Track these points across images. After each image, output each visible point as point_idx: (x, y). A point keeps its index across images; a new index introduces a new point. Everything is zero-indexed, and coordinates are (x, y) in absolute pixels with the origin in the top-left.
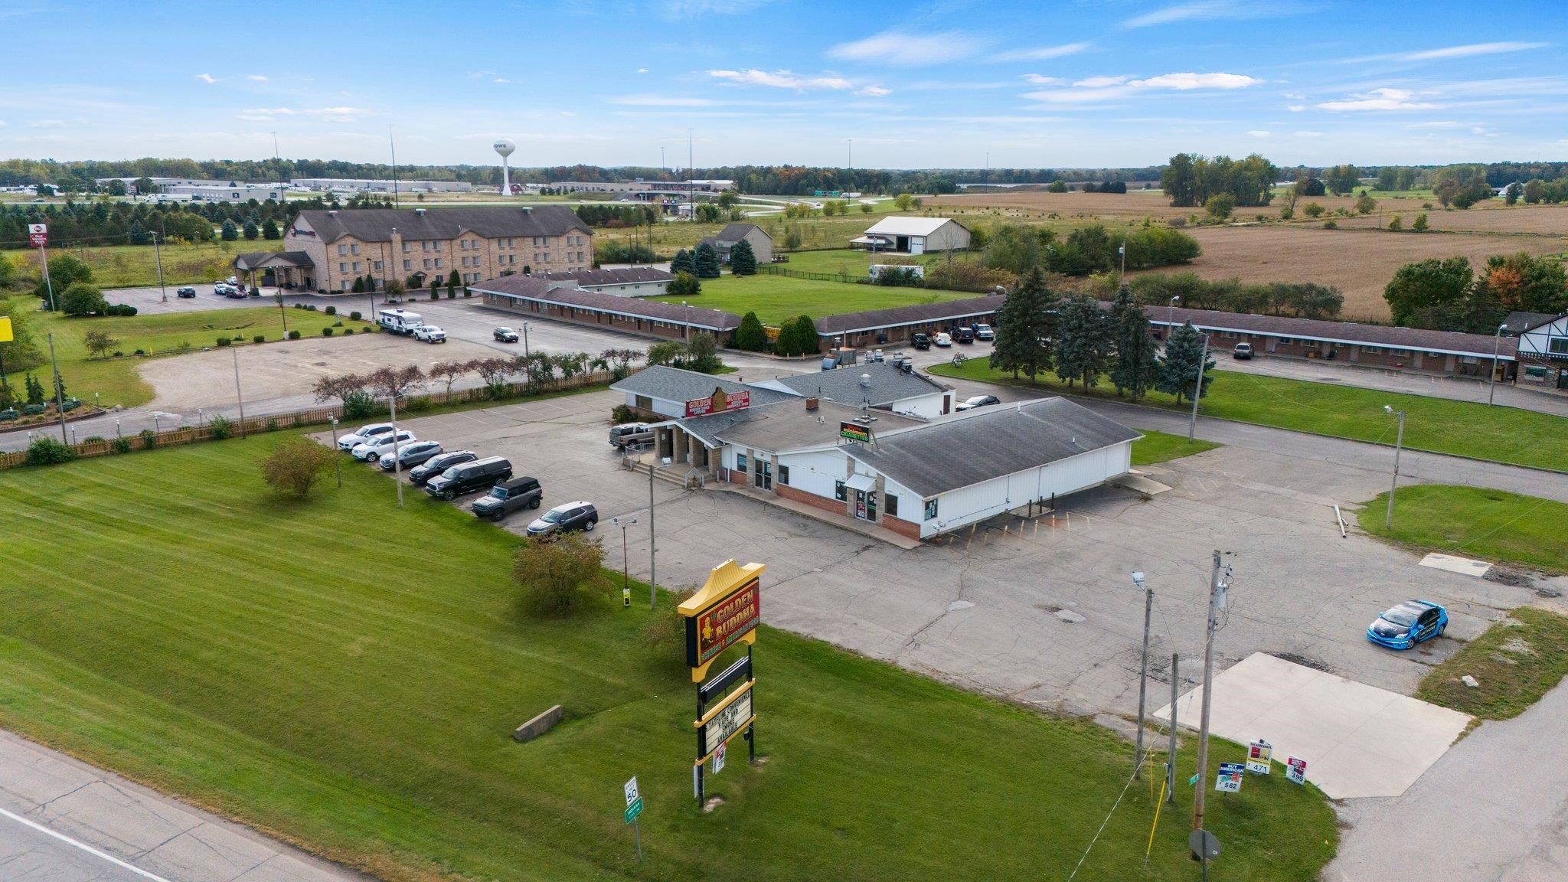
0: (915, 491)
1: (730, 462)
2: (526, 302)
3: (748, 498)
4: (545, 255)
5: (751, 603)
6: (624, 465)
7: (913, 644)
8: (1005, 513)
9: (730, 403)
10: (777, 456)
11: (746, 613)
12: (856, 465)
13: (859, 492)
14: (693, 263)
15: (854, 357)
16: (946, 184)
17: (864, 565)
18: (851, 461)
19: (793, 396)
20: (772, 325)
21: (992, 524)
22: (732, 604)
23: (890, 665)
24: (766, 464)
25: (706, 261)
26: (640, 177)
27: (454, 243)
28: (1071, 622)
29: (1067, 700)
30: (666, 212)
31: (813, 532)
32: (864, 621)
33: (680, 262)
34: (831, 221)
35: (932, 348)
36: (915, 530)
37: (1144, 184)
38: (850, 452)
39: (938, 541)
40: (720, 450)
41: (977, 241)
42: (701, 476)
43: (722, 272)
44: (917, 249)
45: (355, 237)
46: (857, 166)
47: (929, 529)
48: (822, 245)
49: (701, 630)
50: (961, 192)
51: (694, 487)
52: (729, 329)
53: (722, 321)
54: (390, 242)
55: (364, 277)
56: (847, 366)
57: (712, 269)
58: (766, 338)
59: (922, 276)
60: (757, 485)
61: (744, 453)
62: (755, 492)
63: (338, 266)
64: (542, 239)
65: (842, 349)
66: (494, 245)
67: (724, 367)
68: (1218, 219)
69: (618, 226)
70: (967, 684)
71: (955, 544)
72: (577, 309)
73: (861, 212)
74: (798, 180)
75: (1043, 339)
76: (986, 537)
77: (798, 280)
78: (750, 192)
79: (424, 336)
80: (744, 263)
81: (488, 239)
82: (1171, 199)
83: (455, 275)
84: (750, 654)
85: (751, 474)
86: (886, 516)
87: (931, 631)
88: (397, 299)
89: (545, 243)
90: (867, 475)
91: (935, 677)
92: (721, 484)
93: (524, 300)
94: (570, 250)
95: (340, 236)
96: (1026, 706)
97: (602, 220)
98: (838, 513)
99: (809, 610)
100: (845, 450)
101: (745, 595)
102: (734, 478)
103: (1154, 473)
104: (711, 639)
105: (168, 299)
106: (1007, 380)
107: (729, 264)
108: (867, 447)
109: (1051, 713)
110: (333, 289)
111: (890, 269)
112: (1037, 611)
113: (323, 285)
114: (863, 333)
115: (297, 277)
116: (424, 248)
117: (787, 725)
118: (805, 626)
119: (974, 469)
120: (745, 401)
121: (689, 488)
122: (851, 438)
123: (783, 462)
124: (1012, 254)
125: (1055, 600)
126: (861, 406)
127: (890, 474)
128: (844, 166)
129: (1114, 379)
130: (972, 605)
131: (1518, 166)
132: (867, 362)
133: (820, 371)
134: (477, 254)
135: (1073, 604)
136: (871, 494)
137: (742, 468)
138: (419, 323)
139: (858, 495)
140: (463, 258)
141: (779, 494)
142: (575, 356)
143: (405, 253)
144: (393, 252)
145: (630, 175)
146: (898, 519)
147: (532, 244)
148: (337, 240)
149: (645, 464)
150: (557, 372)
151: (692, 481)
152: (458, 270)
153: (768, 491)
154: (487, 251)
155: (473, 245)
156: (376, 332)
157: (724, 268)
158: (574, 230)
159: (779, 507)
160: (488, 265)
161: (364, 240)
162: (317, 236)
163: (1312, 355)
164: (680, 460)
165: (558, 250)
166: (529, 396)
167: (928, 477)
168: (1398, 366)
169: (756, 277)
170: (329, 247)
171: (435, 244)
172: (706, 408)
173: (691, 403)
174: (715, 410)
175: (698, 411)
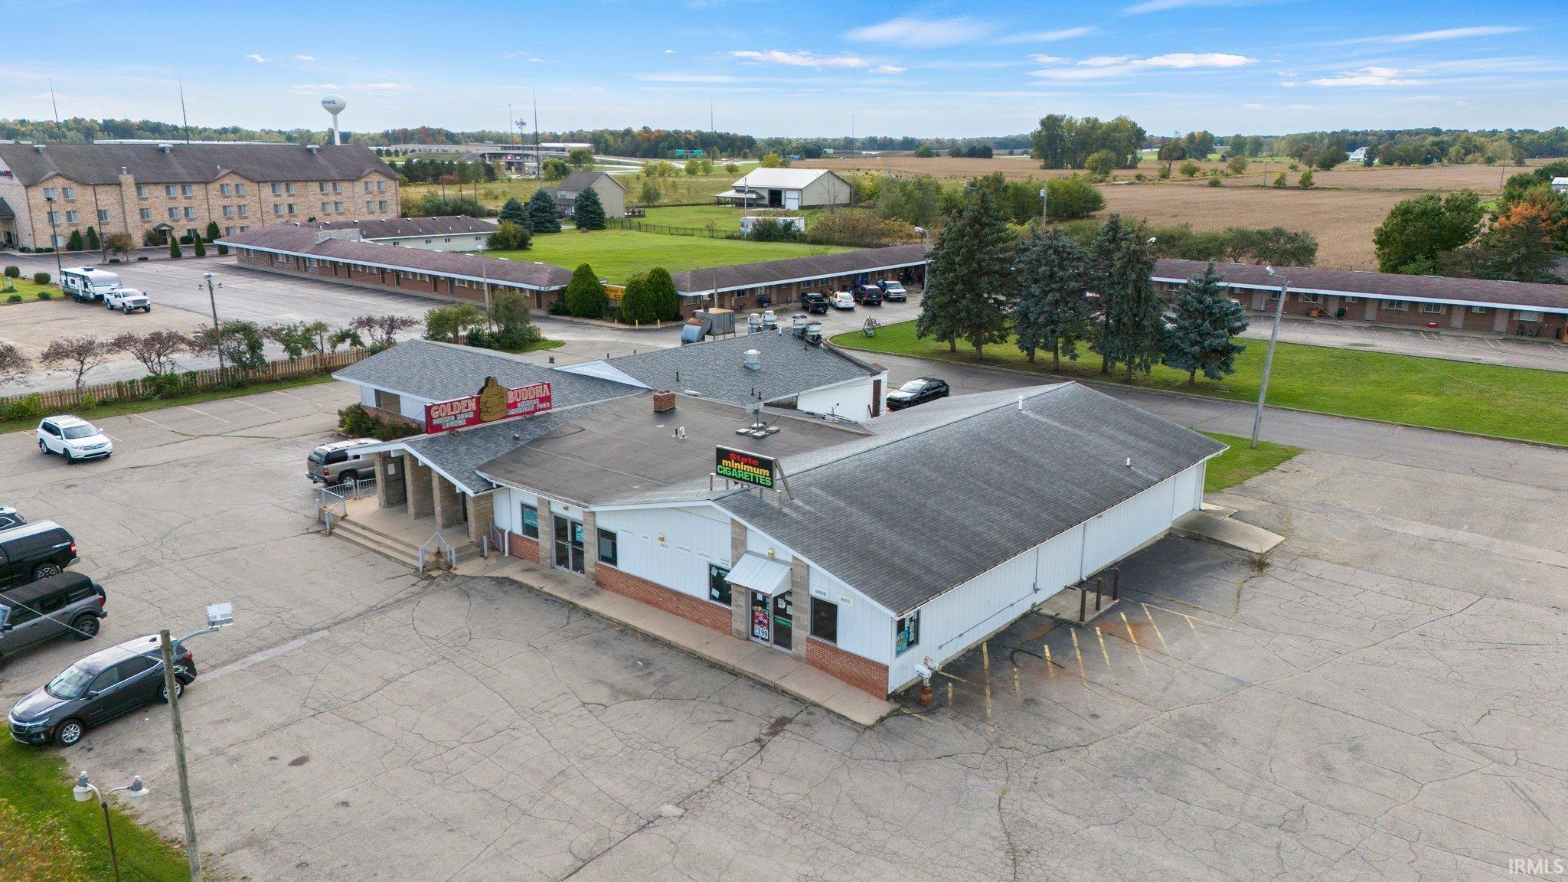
0: (874, 596)
1: (508, 519)
2: (291, 259)
3: (539, 593)
4: (336, 203)
6: (319, 521)
8: (1032, 612)
9: (514, 405)
10: (594, 513)
12: (748, 532)
13: (755, 591)
14: (526, 214)
15: (732, 323)
16: (811, 152)
17: (776, 781)
18: (739, 529)
19: (631, 388)
20: (614, 282)
24: (574, 524)
25: (542, 212)
26: (490, 140)
27: (210, 187)
30: (510, 169)
33: (511, 212)
34: (694, 180)
35: (830, 312)
36: (875, 677)
37: (1008, 151)
38: (736, 510)
39: (927, 700)
40: (487, 498)
41: (858, 196)
42: (451, 544)
43: (564, 227)
44: (791, 203)
45: (68, 178)
46: (721, 129)
47: (903, 673)
48: (685, 201)
50: (827, 157)
51: (435, 571)
52: (555, 288)
53: (545, 277)
54: (119, 184)
55: (83, 230)
56: (721, 337)
57: (550, 221)
58: (607, 300)
59: (803, 230)
61: (534, 503)
62: (552, 581)
63: (46, 216)
64: (331, 184)
65: (713, 311)
66: (266, 191)
67: (544, 340)
68: (1100, 177)
69: (451, 183)
71: (958, 700)
72: (355, 265)
73: (726, 172)
74: (658, 143)
75: (994, 296)
77: (656, 236)
78: (607, 153)
79: (117, 303)
80: (590, 216)
81: (258, 182)
82: (1041, 162)
83: (213, 231)
85: (546, 542)
86: (815, 643)
88: (121, 257)
89: (335, 189)
90: (772, 558)
92: (490, 562)
93: (287, 256)
94: (369, 197)
95: (48, 176)
97: (433, 176)
98: (714, 630)
100: (726, 505)
102: (517, 549)
103: (1241, 508)
106: (941, 353)
107: (573, 218)
108: (771, 498)
110: (39, 245)
111: (765, 221)
113: (26, 241)
114: (740, 293)
116: (168, 193)
120: (542, 400)
121: (424, 574)
122: (737, 479)
123: (604, 524)
124: (906, 204)
126: (750, 408)
127: (820, 560)
128: (706, 129)
129: (1096, 348)
131: (1356, 133)
132: (751, 330)
133: (679, 344)
134: (242, 202)
136: (780, 596)
137: (531, 530)
138: (114, 285)
139: (755, 596)
140: (225, 207)
141: (600, 586)
142: (304, 326)
143: (141, 199)
144: (125, 198)
145: (480, 138)
146: (838, 651)
147: (318, 190)
148: (43, 181)
149: (355, 524)
150: (273, 352)
151: (433, 559)
152: (217, 222)
153: (578, 574)
154: (257, 198)
155: (238, 191)
156: (56, 299)
157: (566, 223)
158: (374, 174)
159: (598, 614)
160: (259, 216)
161: (82, 183)
162: (14, 177)
163: (1314, 313)
164: (418, 516)
165: (353, 198)
166: (223, 390)
167: (898, 561)
168: (1431, 326)
169: (605, 232)
170: (32, 192)
171: (184, 188)
172: (466, 416)
173: (435, 408)
174: (485, 418)
175: (450, 423)
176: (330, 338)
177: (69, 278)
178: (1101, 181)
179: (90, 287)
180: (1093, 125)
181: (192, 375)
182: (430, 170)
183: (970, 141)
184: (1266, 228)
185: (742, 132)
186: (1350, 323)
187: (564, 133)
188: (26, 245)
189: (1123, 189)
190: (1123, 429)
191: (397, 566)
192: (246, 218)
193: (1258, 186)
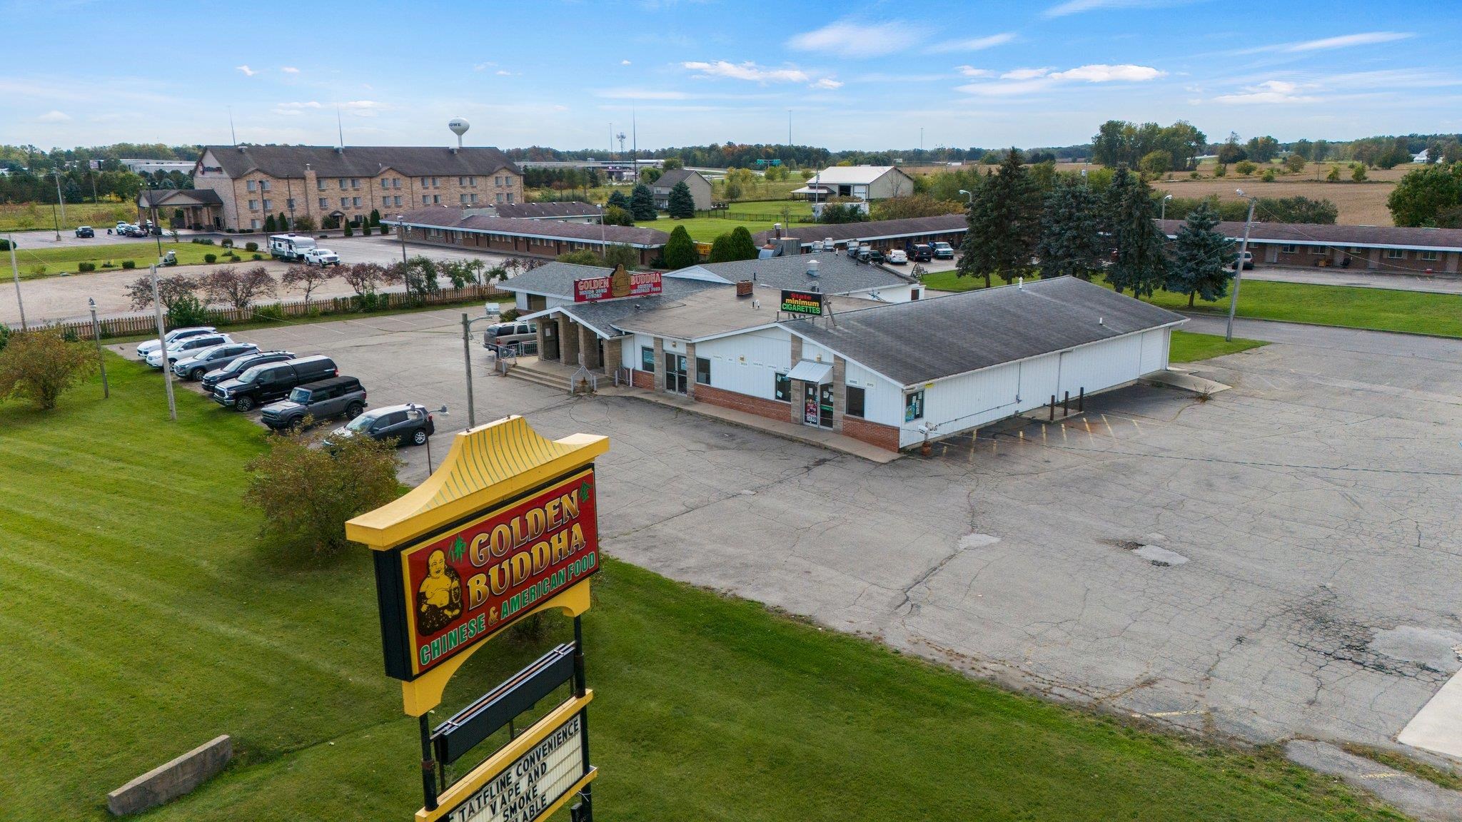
0: (892, 377)
1: (633, 359)
2: (440, 232)
3: (655, 404)
4: (472, 195)
5: (572, 522)
6: (497, 370)
7: (908, 605)
8: (1015, 416)
9: (635, 287)
10: (694, 346)
11: (559, 543)
13: (809, 384)
14: (628, 204)
16: (881, 161)
17: (818, 485)
18: (797, 341)
19: (720, 284)
20: (705, 241)
21: (1000, 430)
22: (516, 522)
23: (872, 643)
24: (680, 357)
25: (642, 203)
26: (592, 157)
27: (373, 181)
28: (1166, 564)
29: (1215, 709)
30: (611, 178)
31: (744, 443)
32: (820, 568)
33: (616, 202)
34: (772, 184)
36: (891, 437)
37: (1070, 159)
38: (794, 328)
39: (927, 451)
40: (618, 343)
41: (920, 188)
42: (593, 377)
43: (659, 216)
44: (859, 192)
45: (265, 173)
46: (797, 143)
47: (911, 435)
48: (764, 198)
49: (417, 582)
51: (583, 392)
52: (655, 246)
53: (648, 238)
54: (304, 178)
55: (276, 216)
56: (790, 257)
57: (648, 211)
58: (697, 255)
59: (867, 213)
60: (668, 388)
61: (651, 344)
62: (665, 397)
63: (248, 203)
64: (468, 179)
66: (417, 184)
68: (1155, 175)
69: (563, 186)
70: (1017, 680)
71: (951, 456)
72: (494, 235)
73: (802, 178)
74: (740, 157)
76: (995, 446)
77: (738, 222)
78: (696, 166)
80: (681, 206)
81: (411, 177)
83: (375, 215)
84: (578, 636)
85: (660, 374)
86: (849, 418)
87: (934, 581)
88: (309, 231)
89: (471, 182)
90: (820, 361)
91: (956, 666)
92: (622, 388)
93: (438, 230)
94: (499, 190)
95: (249, 171)
96: (1143, 726)
98: (779, 419)
99: (731, 550)
100: (789, 326)
101: (556, 502)
102: (638, 380)
103: (1201, 370)
104: (451, 606)
105: (62, 239)
107: (666, 211)
108: (820, 322)
109: (1197, 738)
110: (242, 227)
111: (834, 207)
112: (1104, 549)
113: (231, 224)
115: (206, 217)
116: (341, 186)
117: (672, 773)
118: (724, 576)
119: (973, 352)
120: (655, 285)
121: (575, 393)
122: (796, 310)
123: (702, 353)
125: (1126, 531)
127: (853, 356)
128: (785, 143)
130: (995, 540)
134: (399, 193)
135: (1157, 536)
136: (825, 387)
137: (648, 366)
138: (309, 247)
139: (807, 391)
140: (384, 198)
141: (698, 399)
142: (466, 262)
143: (320, 191)
144: (308, 189)
145: (583, 156)
146: (866, 422)
147: (458, 183)
148: (246, 175)
149: (524, 369)
150: (444, 282)
151: (580, 385)
152: (379, 210)
153: (683, 394)
154: (410, 190)
155: (395, 184)
156: (266, 260)
157: (661, 214)
158: (504, 170)
159: (697, 413)
160: (411, 205)
161: (278, 177)
162: (224, 172)
163: (1322, 263)
164: (567, 363)
165: (486, 191)
166: (408, 308)
167: (909, 360)
168: (1428, 272)
169: (694, 220)
170: (238, 183)
171: (353, 182)
172: (602, 291)
173: (581, 283)
174: (615, 294)
175: (591, 294)
176: (486, 273)
177: (277, 243)
178: (1155, 179)
179: (294, 248)
180: (1152, 130)
181: (386, 296)
182: (543, 178)
183: (1035, 150)
184: (1289, 197)
185: (817, 145)
186: (1353, 271)
187: (657, 151)
188: (231, 228)
189: (1176, 185)
190: (1103, 304)
191: (555, 391)
192: (401, 206)
193: (1311, 181)
